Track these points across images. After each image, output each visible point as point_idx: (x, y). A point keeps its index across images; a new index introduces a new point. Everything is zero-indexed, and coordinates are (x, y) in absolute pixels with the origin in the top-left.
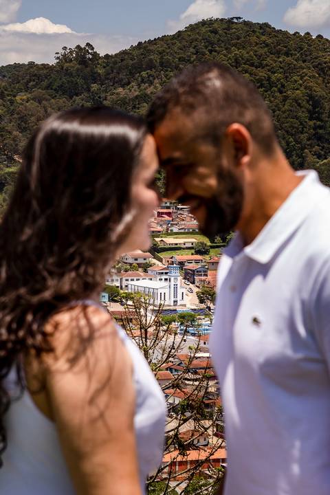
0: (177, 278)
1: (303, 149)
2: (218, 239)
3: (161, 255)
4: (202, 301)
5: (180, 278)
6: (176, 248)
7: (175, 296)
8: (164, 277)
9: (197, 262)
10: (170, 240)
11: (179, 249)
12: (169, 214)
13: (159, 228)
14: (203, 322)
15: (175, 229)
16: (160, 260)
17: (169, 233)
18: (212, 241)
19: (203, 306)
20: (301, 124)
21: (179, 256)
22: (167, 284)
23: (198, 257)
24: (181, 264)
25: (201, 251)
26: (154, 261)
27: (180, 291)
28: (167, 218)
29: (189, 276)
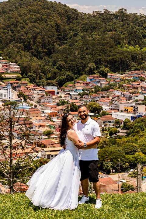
0: (10, 89)
1: (54, 43)
2: (24, 75)
3: (4, 81)
4: (19, 97)
5: (11, 89)
6: (10, 78)
7: (10, 95)
8: (5, 89)
9: (17, 83)
10: (7, 76)
11: (11, 79)
12: (7, 66)
13: (3, 71)
14: (20, 105)
15: (9, 72)
16: (4, 83)
17: (7, 73)
18: (22, 75)
19: (20, 99)
20: (53, 34)
21: (10, 81)
22: (6, 91)
23: (17, 81)
24: (11, 84)
25: (18, 79)
26: (2, 83)
27: (11, 94)
28: (6, 67)
29: (14, 88)
